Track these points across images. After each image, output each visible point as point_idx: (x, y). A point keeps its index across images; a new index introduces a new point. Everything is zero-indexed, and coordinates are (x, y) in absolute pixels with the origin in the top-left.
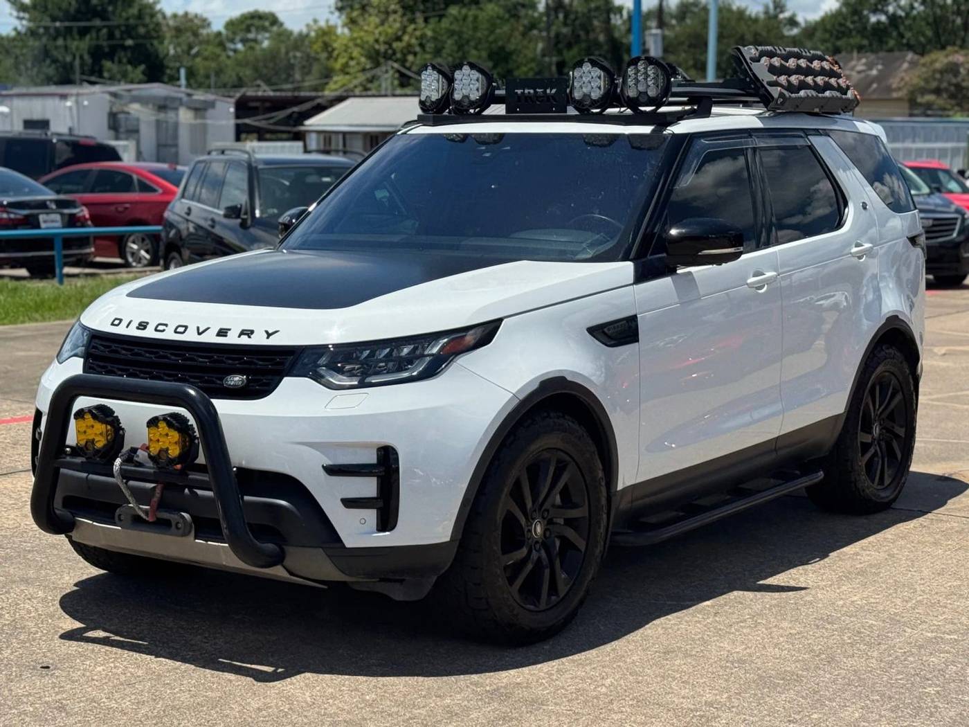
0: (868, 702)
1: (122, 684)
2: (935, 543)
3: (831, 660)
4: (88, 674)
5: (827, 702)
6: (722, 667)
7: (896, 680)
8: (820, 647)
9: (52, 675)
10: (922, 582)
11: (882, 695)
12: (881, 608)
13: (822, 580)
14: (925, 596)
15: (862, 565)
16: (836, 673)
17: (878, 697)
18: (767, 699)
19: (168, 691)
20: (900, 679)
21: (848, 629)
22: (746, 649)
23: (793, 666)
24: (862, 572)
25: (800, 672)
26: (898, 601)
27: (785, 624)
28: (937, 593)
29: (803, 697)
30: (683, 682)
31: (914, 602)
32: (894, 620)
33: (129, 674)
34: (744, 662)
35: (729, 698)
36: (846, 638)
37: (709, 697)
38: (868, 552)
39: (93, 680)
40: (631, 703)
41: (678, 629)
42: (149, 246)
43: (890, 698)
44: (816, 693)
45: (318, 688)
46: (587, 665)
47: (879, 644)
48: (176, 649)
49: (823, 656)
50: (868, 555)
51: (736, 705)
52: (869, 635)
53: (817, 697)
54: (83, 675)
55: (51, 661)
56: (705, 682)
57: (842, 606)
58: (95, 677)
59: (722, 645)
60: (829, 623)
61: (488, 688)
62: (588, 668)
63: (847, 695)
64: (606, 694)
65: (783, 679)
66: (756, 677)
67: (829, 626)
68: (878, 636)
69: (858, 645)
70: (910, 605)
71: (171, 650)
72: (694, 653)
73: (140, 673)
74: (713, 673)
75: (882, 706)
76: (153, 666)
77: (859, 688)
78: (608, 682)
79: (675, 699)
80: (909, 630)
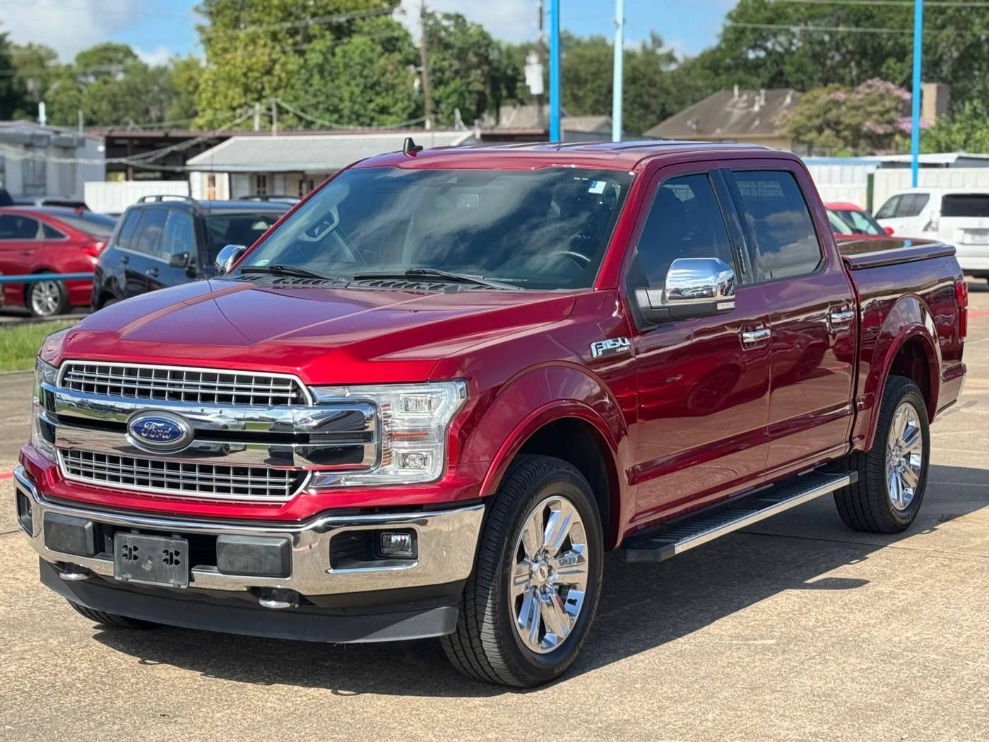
0: (959, 730)
1: (246, 729)
2: (963, 581)
3: (910, 693)
4: (210, 720)
5: (922, 731)
6: (809, 700)
7: (977, 709)
8: (894, 680)
9: (175, 722)
10: (965, 618)
11: (971, 724)
12: (936, 643)
13: (870, 618)
14: (973, 632)
15: (903, 603)
16: (920, 704)
17: (966, 725)
18: (866, 729)
19: (296, 735)
20: (981, 708)
21: (914, 663)
22: (826, 683)
23: (877, 698)
24: (904, 611)
25: (886, 704)
26: (950, 637)
27: (853, 660)
28: (983, 628)
29: (897, 726)
30: (781, 716)
31: (964, 637)
32: (952, 653)
33: (249, 720)
34: (830, 696)
35: (830, 728)
36: (915, 672)
37: (810, 728)
38: (903, 591)
39: (218, 726)
40: (740, 735)
41: (755, 667)
42: (57, 294)
43: (978, 725)
44: (908, 722)
45: (438, 729)
46: (683, 702)
47: (948, 677)
48: (284, 696)
49: (901, 689)
50: (904, 594)
51: (840, 735)
52: (935, 669)
53: (911, 727)
54: (205, 721)
55: (168, 710)
56: (801, 716)
57: (900, 643)
58: (219, 723)
59: (801, 680)
60: (894, 658)
61: (600, 725)
62: (686, 705)
63: (938, 723)
64: (713, 728)
65: (873, 710)
66: (847, 710)
67: (895, 661)
68: (944, 669)
69: (929, 678)
70: (961, 640)
71: (278, 696)
72: (779, 689)
73: (259, 718)
74: (806, 707)
75: (974, 733)
76: (268, 712)
77: (947, 718)
78: (710, 716)
79: (780, 731)
80: (971, 663)
